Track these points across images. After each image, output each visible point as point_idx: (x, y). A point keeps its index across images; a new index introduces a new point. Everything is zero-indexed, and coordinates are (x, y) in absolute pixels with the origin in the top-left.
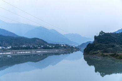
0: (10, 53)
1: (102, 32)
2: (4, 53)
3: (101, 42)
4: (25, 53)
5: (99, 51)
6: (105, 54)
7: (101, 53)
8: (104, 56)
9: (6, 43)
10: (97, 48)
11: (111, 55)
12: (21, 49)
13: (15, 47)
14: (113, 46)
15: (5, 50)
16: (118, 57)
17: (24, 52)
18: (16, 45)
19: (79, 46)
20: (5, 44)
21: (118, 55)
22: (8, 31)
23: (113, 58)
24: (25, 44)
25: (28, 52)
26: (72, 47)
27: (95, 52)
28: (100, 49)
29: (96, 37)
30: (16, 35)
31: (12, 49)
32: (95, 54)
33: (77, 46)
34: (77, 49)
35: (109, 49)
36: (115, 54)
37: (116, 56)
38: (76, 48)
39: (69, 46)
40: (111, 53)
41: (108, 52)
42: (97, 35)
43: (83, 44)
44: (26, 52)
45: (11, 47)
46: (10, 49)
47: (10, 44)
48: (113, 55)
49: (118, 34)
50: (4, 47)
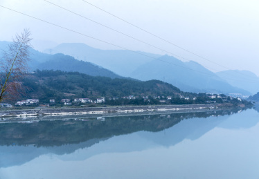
0: (102, 112)
2: (91, 113)
4: (133, 113)
9: (94, 92)
12: (125, 104)
13: (112, 100)
15: (92, 106)
17: (131, 111)
18: (115, 95)
19: (250, 97)
20: (91, 93)
22: (97, 67)
24: (133, 93)
25: (140, 111)
26: (236, 100)
30: (115, 75)
31: (107, 103)
33: (245, 97)
34: (247, 104)
38: (244, 102)
39: (229, 98)
44: (136, 111)
45: (104, 100)
46: (102, 103)
47: (103, 94)
50: (91, 99)
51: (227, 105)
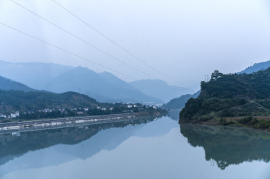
0: (17, 127)
1: (216, 74)
2: (5, 128)
3: (216, 95)
4: (50, 126)
5: (212, 114)
6: (228, 119)
7: (219, 119)
8: (226, 124)
9: (7, 107)
10: (208, 109)
11: (241, 122)
12: (41, 118)
13: (28, 114)
14: (243, 102)
15: (7, 121)
16: (258, 125)
17: (48, 124)
18: (30, 109)
19: (164, 105)
20: (4, 108)
21: (256, 121)
22: (9, 80)
23: (245, 127)
24: (49, 106)
25: (58, 123)
26: (151, 108)
27: (205, 116)
28: (215, 110)
29: (203, 85)
30: (28, 88)
31: (22, 117)
32: (206, 120)
33: (159, 105)
34: (162, 112)
35: (235, 108)
36: (250, 119)
37: (254, 123)
38: (159, 110)
39: (145, 106)
40: (239, 118)
41: (233, 116)
42: (207, 79)
43: (173, 101)
44: (53, 124)
45: (18, 114)
46: (17, 118)
47: (17, 108)
48: (245, 122)
49: (250, 75)
50: (4, 114)
51: (143, 114)
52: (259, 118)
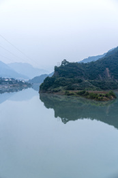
1: (65, 62)
3: (64, 76)
5: (61, 88)
6: (70, 92)
7: (64, 91)
8: (69, 95)
10: (58, 84)
11: (78, 94)
14: (80, 81)
16: (89, 96)
19: (30, 80)
21: (88, 94)
23: (81, 97)
26: (21, 82)
27: (56, 89)
28: (62, 85)
29: (56, 69)
32: (57, 91)
33: (26, 80)
34: (28, 85)
35: (75, 84)
36: (84, 92)
37: (86, 95)
38: (26, 83)
39: (17, 81)
40: (78, 91)
41: (73, 89)
42: (59, 65)
43: (36, 78)
48: (81, 94)
49: (86, 64)
51: (16, 85)
52: (89, 92)
